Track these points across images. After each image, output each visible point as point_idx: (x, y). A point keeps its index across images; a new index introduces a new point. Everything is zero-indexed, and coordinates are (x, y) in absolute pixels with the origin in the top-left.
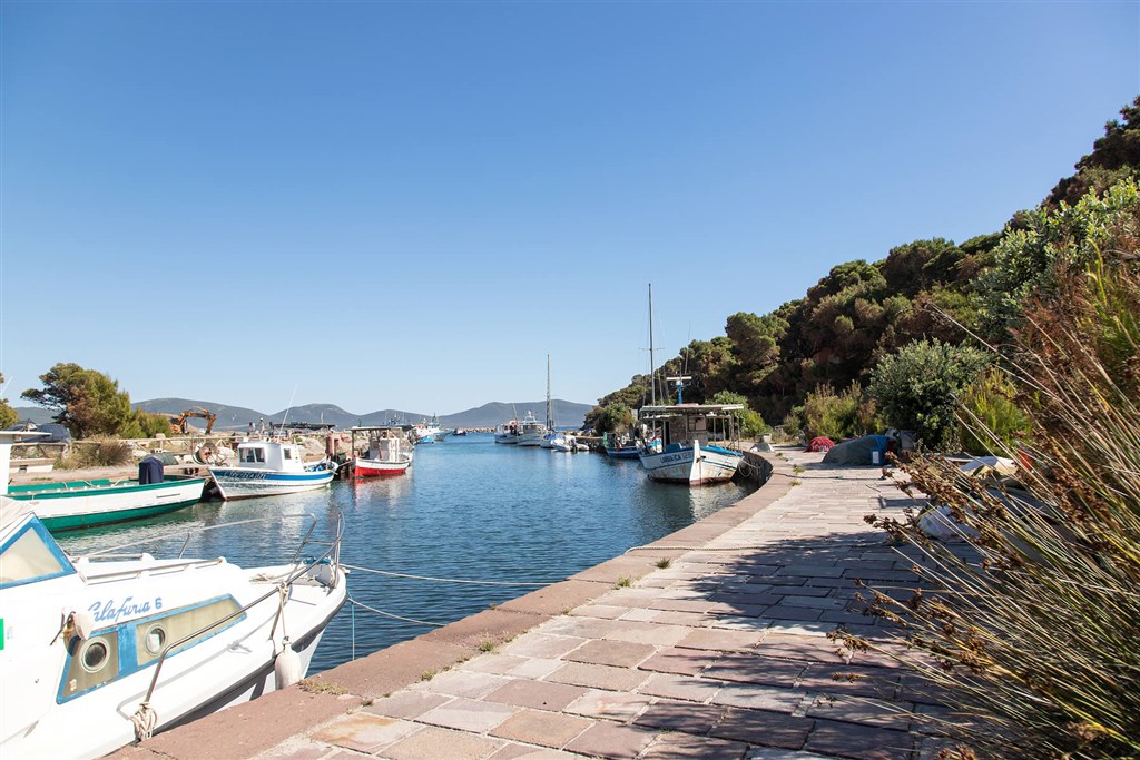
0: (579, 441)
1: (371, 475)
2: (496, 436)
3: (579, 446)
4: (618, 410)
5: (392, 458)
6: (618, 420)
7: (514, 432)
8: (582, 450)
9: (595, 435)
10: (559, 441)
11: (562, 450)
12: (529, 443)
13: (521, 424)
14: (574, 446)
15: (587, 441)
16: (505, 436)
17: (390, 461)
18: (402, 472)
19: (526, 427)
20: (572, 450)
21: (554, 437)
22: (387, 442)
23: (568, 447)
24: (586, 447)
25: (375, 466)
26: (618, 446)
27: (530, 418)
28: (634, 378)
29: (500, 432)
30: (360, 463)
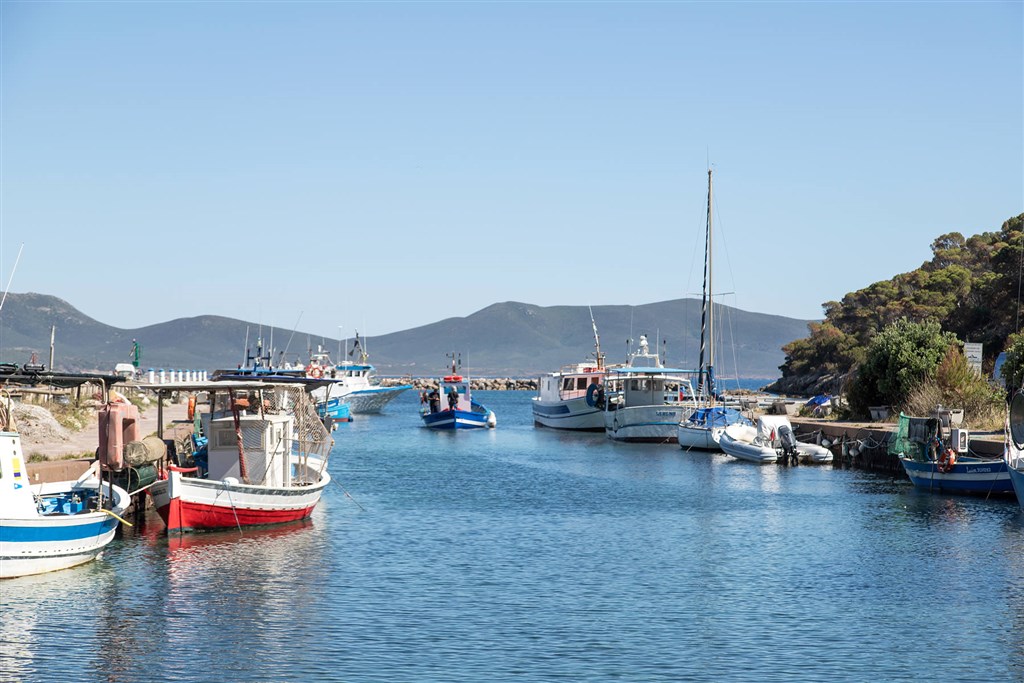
0: (802, 432)
1: (215, 525)
2: (537, 408)
3: (803, 449)
4: (921, 343)
5: (276, 478)
6: (920, 374)
7: (597, 398)
8: (811, 461)
9: (845, 416)
10: (740, 433)
11: (748, 458)
12: (644, 432)
13: (614, 374)
14: (788, 448)
15: (826, 435)
16: (563, 409)
17: (268, 486)
18: (301, 519)
19: (632, 385)
20: (782, 462)
21: (722, 418)
22: (261, 427)
23: (771, 452)
24: (825, 452)
25: (225, 500)
26: (943, 456)
27: (645, 359)
28: (939, 244)
29: (549, 394)
30: (185, 490)
